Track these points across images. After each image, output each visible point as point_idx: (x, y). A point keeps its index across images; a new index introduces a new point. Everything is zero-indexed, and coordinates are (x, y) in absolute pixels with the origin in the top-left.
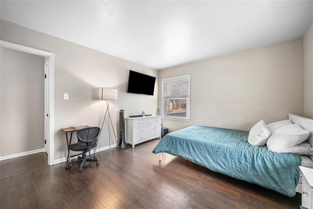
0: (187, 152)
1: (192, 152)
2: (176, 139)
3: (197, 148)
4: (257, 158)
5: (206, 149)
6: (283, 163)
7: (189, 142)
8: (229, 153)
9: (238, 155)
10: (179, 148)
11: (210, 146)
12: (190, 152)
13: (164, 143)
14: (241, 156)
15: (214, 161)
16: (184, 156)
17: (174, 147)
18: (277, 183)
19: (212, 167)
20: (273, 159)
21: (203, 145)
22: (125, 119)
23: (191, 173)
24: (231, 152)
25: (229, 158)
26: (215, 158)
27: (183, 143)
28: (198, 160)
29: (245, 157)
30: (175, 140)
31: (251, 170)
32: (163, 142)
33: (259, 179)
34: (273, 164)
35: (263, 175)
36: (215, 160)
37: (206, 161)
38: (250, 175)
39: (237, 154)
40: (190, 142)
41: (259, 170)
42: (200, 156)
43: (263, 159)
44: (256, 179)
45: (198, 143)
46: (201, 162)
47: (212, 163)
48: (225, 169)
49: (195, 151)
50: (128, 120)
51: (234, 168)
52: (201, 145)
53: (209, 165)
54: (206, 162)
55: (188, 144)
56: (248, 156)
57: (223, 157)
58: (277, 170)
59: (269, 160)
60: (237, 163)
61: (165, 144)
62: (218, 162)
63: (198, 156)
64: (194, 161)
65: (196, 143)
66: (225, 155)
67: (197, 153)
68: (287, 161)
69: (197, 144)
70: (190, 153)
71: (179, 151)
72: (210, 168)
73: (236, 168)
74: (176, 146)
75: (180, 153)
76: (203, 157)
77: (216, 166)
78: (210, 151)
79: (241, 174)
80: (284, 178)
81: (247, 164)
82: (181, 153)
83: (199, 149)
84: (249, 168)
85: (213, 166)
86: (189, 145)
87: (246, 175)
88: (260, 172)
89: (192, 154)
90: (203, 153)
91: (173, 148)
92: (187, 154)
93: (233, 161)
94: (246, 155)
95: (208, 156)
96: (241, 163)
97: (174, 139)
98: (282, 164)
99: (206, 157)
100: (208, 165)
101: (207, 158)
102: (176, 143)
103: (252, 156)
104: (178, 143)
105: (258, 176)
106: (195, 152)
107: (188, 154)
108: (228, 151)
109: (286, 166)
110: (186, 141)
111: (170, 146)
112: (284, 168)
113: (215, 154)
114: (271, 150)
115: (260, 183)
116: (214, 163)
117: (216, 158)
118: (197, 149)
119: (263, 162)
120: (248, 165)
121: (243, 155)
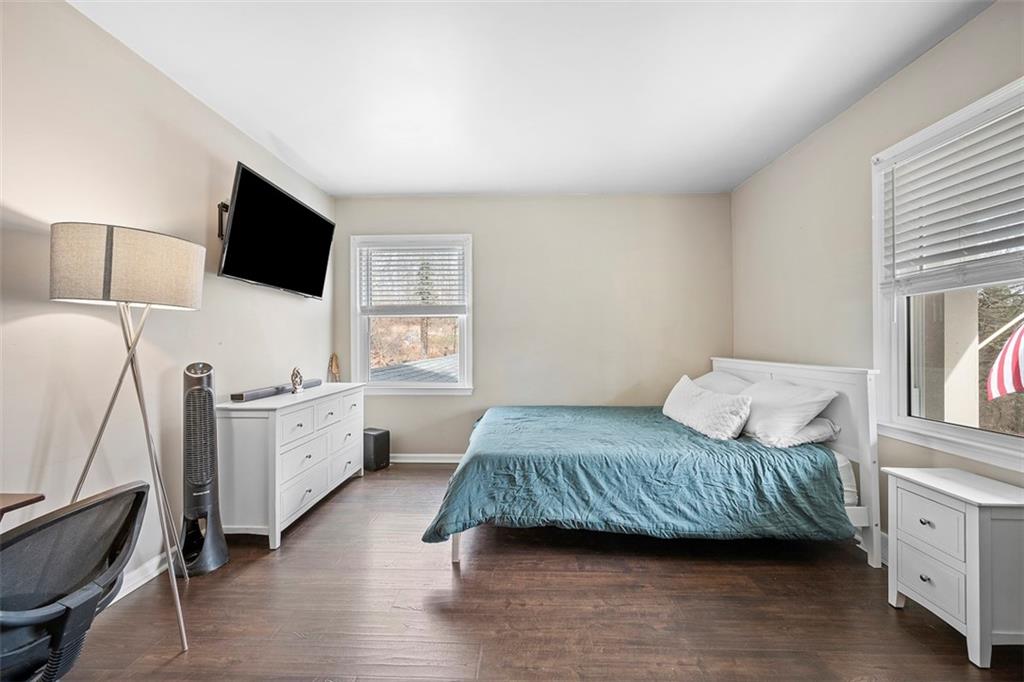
0: (574, 501)
1: (591, 499)
2: (523, 463)
3: (606, 477)
4: (764, 471)
5: (637, 475)
6: (811, 469)
7: (577, 466)
8: (702, 473)
9: (723, 474)
10: (540, 493)
11: (649, 465)
12: (583, 500)
13: (475, 489)
14: (729, 473)
15: (664, 505)
16: (567, 516)
17: (522, 493)
18: (809, 519)
19: (663, 527)
20: (793, 465)
21: (624, 466)
22: (217, 415)
23: (596, 568)
24: (704, 469)
25: (701, 487)
26: (666, 497)
27: (553, 473)
28: (615, 518)
29: (739, 475)
30: (518, 467)
31: (757, 506)
32: (468, 485)
33: (775, 524)
34: (795, 477)
35: (782, 509)
36: (668, 504)
37: (643, 514)
38: (757, 520)
39: (719, 472)
40: (580, 465)
41: (772, 500)
42: (620, 503)
43: (776, 470)
44: (770, 524)
45: (607, 463)
46: (629, 523)
47: (660, 517)
48: (698, 523)
49: (603, 489)
50: (234, 414)
51: (718, 511)
52: (620, 467)
53: (653, 522)
54: (643, 518)
55: (575, 473)
56: (745, 472)
57: (688, 488)
58: (804, 489)
59: (786, 468)
60: (723, 495)
61: (479, 489)
62: (675, 508)
63: (614, 506)
64: (603, 524)
65: (602, 465)
66: (692, 482)
67: (610, 494)
68: (816, 463)
69: (605, 465)
70: (587, 502)
71: (542, 504)
72: (656, 533)
73: (722, 510)
74: (528, 490)
75: (548, 511)
76: (629, 502)
77: (675, 521)
78: (648, 479)
79: (736, 525)
80: (823, 503)
81: (745, 492)
82: (552, 512)
83: (614, 481)
84: (751, 501)
85: (666, 524)
86: (577, 477)
87: (750, 522)
88: (774, 504)
89: (592, 505)
90: (629, 490)
91: (515, 499)
92: (574, 510)
93: (713, 493)
94: (740, 469)
95: (645, 498)
96: (731, 492)
97: (515, 466)
98: (810, 473)
99: (641, 501)
100: (651, 525)
101: (644, 504)
102: (526, 477)
103: (752, 469)
104: (534, 476)
105: (772, 516)
106: (601, 494)
107: (578, 509)
108: (697, 468)
109: (817, 475)
110: (563, 465)
111: (502, 495)
112: (814, 479)
113: (665, 483)
114: (774, 443)
115: (779, 531)
116: (665, 512)
117: (669, 496)
118: (608, 480)
119: (777, 478)
120: (749, 494)
121: (733, 471)
